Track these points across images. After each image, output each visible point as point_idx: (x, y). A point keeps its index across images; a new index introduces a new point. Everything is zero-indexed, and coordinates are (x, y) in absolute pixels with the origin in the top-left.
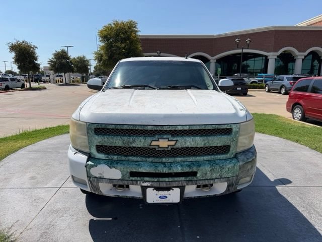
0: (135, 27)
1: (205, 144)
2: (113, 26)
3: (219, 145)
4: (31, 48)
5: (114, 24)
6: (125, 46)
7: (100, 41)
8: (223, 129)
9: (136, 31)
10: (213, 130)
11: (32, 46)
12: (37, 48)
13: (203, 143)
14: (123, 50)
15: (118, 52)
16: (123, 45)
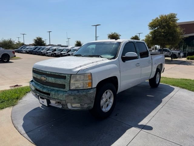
0: (175, 17)
1: (55, 82)
2: (159, 18)
3: (60, 83)
4: (118, 36)
5: (160, 17)
6: (164, 31)
7: (150, 29)
8: (62, 76)
9: (177, 20)
10: (58, 75)
11: (118, 35)
12: (120, 35)
13: (54, 81)
14: (163, 34)
15: (159, 35)
16: (163, 30)
